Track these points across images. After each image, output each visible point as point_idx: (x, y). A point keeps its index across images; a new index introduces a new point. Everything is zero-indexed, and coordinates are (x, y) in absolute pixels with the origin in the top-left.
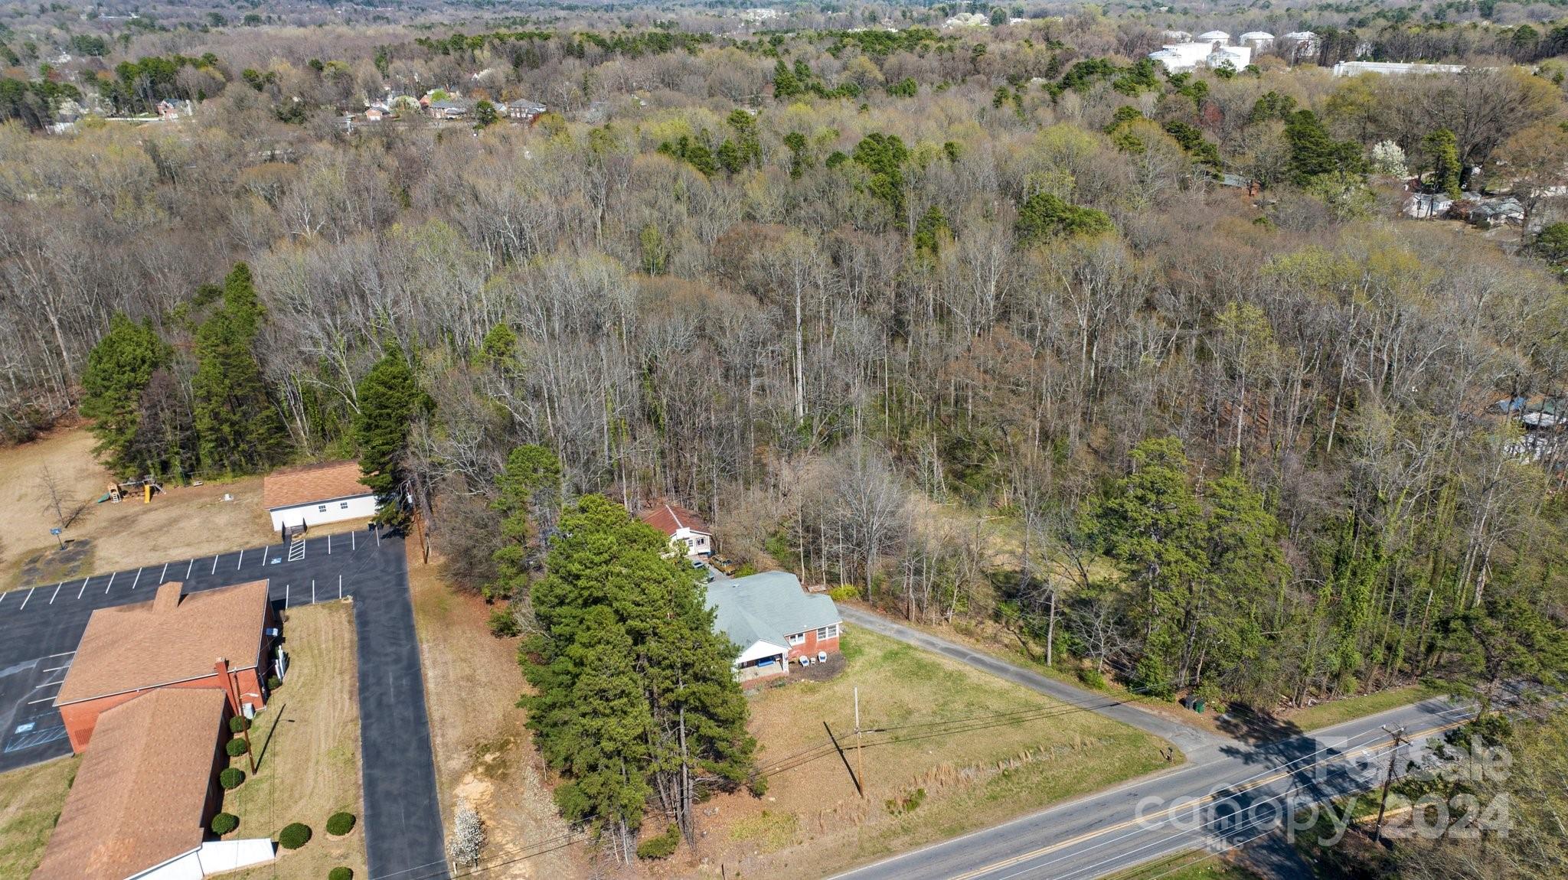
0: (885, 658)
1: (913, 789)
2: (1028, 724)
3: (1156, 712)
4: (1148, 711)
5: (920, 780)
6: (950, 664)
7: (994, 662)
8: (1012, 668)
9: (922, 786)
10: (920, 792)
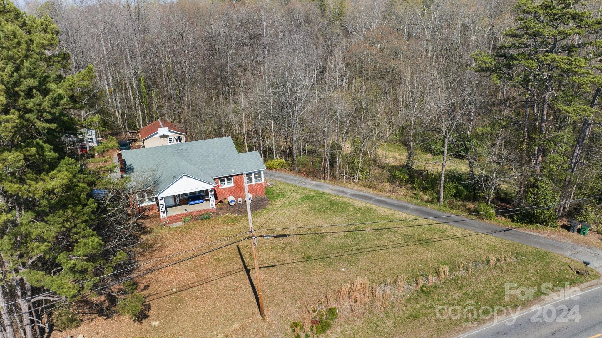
0: (304, 199)
1: (323, 308)
2: (437, 244)
3: (545, 235)
4: (538, 234)
5: (331, 298)
6: (359, 203)
7: (396, 202)
8: (412, 206)
9: (334, 305)
10: (332, 312)
